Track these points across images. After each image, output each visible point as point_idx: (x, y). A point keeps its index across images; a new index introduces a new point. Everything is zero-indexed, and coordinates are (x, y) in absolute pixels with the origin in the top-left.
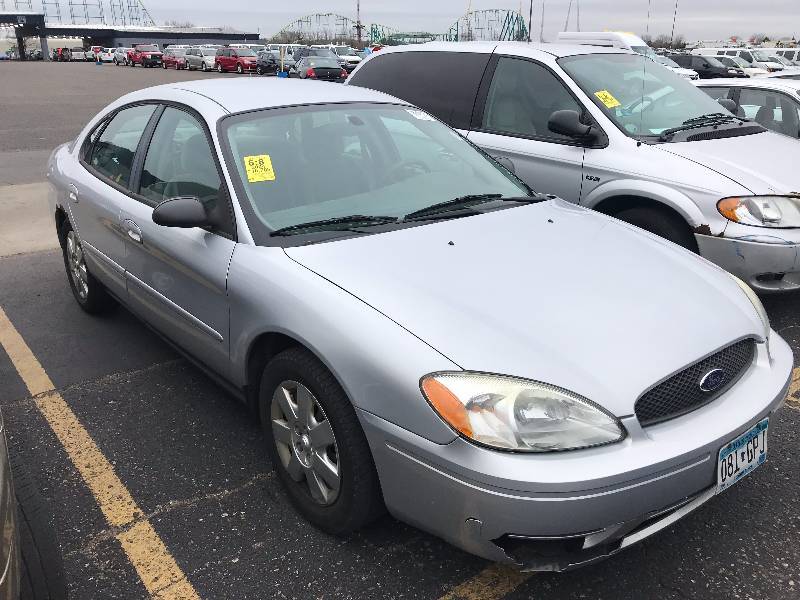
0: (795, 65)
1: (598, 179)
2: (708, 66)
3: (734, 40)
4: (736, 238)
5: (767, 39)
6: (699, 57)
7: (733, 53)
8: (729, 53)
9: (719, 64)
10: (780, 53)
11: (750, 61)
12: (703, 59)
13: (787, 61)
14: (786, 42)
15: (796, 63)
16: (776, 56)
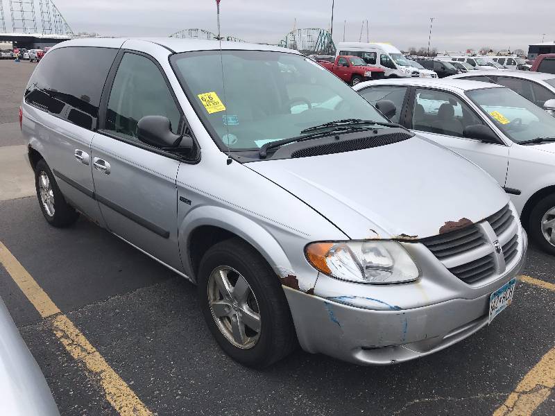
0: (505, 68)
1: (189, 202)
2: (444, 68)
3: (469, 51)
4: (328, 298)
5: (491, 51)
6: (439, 62)
7: (463, 60)
8: (460, 60)
9: (450, 67)
10: (495, 60)
11: (474, 65)
12: (441, 63)
13: (500, 66)
14: (503, 53)
15: (507, 66)
16: (492, 62)
